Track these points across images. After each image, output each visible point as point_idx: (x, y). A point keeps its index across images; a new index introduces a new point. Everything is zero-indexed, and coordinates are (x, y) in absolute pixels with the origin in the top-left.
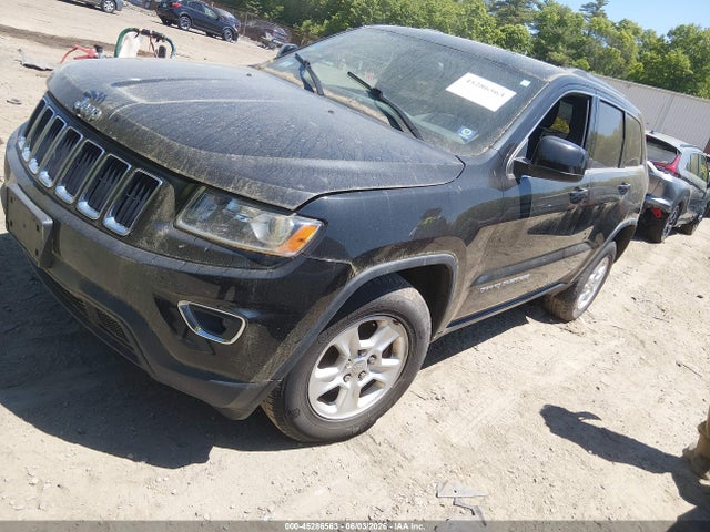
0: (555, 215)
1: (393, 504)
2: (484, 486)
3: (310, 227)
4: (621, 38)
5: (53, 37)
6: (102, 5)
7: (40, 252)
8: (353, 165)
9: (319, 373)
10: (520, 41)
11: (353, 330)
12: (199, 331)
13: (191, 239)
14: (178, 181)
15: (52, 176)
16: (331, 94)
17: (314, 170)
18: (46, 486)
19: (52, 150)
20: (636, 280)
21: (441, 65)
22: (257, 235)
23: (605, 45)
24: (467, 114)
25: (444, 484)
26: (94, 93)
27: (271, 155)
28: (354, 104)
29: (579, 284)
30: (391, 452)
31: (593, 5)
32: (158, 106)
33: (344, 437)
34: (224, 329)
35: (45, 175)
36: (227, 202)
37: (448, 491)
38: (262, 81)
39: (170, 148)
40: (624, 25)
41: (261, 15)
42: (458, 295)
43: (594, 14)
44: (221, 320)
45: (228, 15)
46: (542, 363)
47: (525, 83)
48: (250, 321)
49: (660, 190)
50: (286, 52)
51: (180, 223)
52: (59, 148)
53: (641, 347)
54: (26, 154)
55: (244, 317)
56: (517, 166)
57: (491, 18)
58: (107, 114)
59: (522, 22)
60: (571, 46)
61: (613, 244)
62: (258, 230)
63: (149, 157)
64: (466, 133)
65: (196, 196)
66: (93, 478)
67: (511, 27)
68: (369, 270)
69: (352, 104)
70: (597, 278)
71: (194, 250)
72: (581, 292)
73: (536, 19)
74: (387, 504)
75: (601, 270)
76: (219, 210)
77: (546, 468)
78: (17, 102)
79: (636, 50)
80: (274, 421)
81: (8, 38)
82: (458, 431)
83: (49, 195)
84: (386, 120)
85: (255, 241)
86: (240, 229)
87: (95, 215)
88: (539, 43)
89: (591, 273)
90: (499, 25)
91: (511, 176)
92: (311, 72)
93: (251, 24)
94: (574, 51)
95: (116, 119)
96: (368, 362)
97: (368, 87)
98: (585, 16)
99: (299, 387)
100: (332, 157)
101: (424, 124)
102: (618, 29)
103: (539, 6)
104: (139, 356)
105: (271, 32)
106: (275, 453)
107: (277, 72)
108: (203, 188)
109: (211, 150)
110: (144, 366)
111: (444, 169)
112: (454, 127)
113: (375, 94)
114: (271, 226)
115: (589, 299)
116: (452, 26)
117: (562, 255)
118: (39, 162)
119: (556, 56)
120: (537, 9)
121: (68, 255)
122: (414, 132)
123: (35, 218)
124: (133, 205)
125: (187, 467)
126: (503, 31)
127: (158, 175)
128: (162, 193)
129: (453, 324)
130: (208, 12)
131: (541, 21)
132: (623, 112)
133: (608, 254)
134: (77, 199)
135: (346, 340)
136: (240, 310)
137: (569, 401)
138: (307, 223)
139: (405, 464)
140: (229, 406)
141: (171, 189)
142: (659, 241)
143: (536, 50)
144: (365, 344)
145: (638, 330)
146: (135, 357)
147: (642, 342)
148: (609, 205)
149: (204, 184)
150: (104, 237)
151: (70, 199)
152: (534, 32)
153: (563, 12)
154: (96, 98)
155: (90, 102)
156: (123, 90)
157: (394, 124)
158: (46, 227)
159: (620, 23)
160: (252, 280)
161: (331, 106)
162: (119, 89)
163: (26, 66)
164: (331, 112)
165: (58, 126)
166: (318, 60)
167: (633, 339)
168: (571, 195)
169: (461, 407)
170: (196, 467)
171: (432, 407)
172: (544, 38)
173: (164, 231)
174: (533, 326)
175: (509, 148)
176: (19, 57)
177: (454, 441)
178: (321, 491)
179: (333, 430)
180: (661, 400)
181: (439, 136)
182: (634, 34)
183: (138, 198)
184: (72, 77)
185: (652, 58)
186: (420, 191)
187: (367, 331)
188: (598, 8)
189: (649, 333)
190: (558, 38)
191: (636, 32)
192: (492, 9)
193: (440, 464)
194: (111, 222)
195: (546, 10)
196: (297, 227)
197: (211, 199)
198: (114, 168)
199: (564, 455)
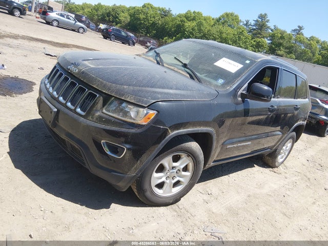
0: (262, 117)
1: (184, 232)
2: (226, 229)
3: (152, 113)
4: (310, 44)
5: (57, 43)
6: (78, 30)
7: (51, 122)
8: (171, 91)
9: (155, 175)
10: (262, 46)
11: (170, 158)
12: (108, 153)
13: (108, 117)
14: (104, 95)
15: (57, 94)
16: (167, 66)
17: (156, 92)
18: (46, 212)
19: (58, 84)
20: (310, 153)
21: (213, 54)
22: (132, 116)
23: (303, 48)
24: (222, 73)
25: (207, 227)
26: (75, 63)
27: (139, 86)
28: (176, 69)
29: (278, 150)
30: (186, 213)
31: (297, 30)
32: (99, 68)
33: (166, 204)
34: (118, 152)
35: (55, 93)
36: (122, 103)
37: (209, 229)
38: (140, 60)
39: (102, 83)
40: (312, 38)
41: (146, 35)
42: (216, 148)
43: (298, 34)
44: (117, 148)
45: (131, 35)
46: (259, 184)
47: (248, 62)
48: (128, 149)
49: (323, 112)
50: (151, 49)
51: (104, 111)
52: (61, 83)
53: (308, 181)
54: (48, 86)
55: (126, 147)
56: (242, 95)
57: (250, 36)
58: (80, 71)
59: (264, 37)
60: (286, 48)
61: (294, 133)
62: (133, 114)
63: (94, 86)
64: (221, 81)
65: (110, 101)
66: (64, 210)
67: (259, 40)
68: (176, 132)
69: (175, 69)
70: (287, 148)
71: (108, 121)
72: (279, 154)
73: (270, 36)
74: (182, 232)
75: (289, 145)
76: (119, 106)
77: (254, 225)
78: (42, 69)
79: (318, 50)
80: (136, 193)
81: (40, 43)
82: (216, 207)
83: (56, 100)
84: (188, 75)
85: (131, 118)
86: (126, 113)
87: (73, 108)
88: (272, 46)
89: (284, 146)
90: (252, 39)
91: (240, 99)
92: (160, 57)
93: (141, 39)
94: (288, 50)
95: (83, 72)
96: (177, 172)
97: (182, 63)
98: (293, 35)
99: (147, 179)
100: (163, 88)
101: (204, 78)
102: (309, 40)
103: (272, 30)
104: (86, 162)
105: (150, 42)
106: (136, 208)
107: (147, 57)
108: (113, 98)
109: (117, 84)
110: (87, 167)
111: (209, 95)
112: (216, 79)
113: (185, 66)
114: (138, 112)
115: (284, 158)
116: (231, 39)
117: (267, 135)
118: (53, 88)
119: (279, 52)
120: (271, 32)
121: (62, 123)
122: (199, 80)
123: (50, 109)
124: (87, 104)
125: (101, 210)
126: (254, 41)
127: (97, 93)
128: (98, 100)
129: (215, 161)
130: (123, 34)
131: (272, 37)
132: (296, 75)
133: (292, 137)
134: (67, 102)
135: (167, 161)
136: (125, 145)
137: (270, 200)
138: (151, 112)
139: (191, 217)
140: (118, 184)
141: (101, 98)
142: (324, 136)
143: (270, 50)
144: (175, 164)
145: (308, 174)
146: (84, 164)
147: (309, 179)
148: (289, 115)
149: (113, 96)
150: (76, 116)
151: (64, 102)
152: (269, 42)
153: (283, 33)
154: (76, 65)
155: (74, 66)
156: (86, 62)
157: (192, 77)
158: (55, 112)
159: (310, 38)
160: (129, 133)
161: (166, 70)
162: (85, 62)
163: (46, 54)
164: (165, 72)
165: (61, 75)
166: (163, 53)
167: (305, 178)
168: (269, 109)
169: (219, 198)
170: (105, 210)
171: (206, 197)
172: (274, 44)
173: (98, 114)
174: (257, 168)
175: (239, 87)
176: (44, 51)
177: (214, 211)
178: (154, 224)
179: (161, 200)
180: (314, 203)
181: (209, 82)
182: (317, 43)
183: (89, 102)
184: (67, 57)
185: (325, 54)
186: (198, 102)
187: (176, 159)
188: (299, 31)
189: (313, 175)
190: (280, 44)
191: (318, 42)
192: (250, 32)
193: (206, 219)
194: (79, 110)
195: (275, 32)
196: (147, 113)
197: (116, 103)
198: (81, 90)
199: (263, 221)
